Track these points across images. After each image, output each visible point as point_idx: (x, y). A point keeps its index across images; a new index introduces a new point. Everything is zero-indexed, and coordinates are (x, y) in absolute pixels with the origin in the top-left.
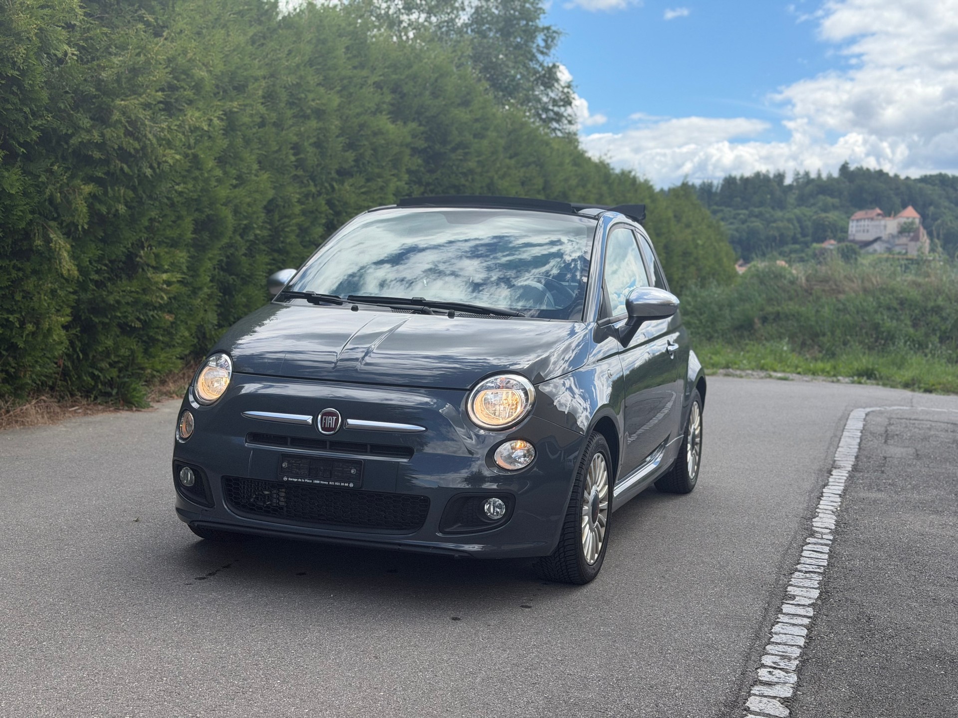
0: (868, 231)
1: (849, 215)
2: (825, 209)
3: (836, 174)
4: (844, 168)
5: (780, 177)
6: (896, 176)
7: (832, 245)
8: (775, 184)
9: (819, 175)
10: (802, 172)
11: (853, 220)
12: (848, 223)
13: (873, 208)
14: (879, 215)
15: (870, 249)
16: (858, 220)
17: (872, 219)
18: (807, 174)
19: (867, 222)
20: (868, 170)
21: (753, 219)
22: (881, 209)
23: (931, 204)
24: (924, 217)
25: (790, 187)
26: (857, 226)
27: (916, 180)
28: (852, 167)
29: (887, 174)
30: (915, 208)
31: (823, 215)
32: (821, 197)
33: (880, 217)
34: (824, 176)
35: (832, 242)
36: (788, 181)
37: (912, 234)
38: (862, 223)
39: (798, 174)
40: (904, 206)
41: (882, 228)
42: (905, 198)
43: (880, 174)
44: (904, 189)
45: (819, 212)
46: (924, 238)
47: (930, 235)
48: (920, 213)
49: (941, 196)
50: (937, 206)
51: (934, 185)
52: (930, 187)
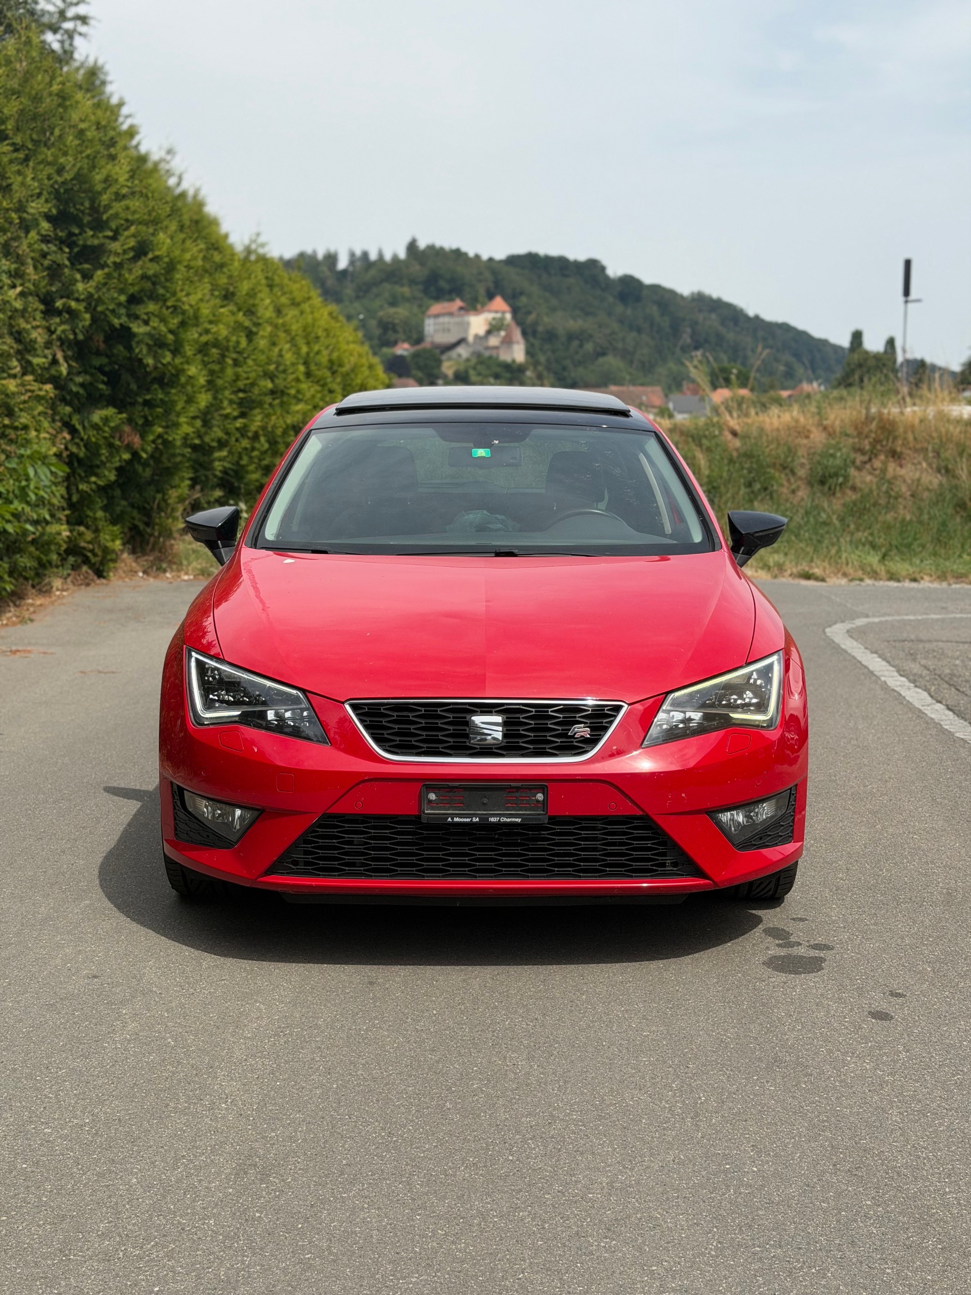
0: (449, 330)
1: (423, 310)
2: (393, 303)
3: (402, 255)
4: (412, 246)
5: (331, 258)
6: (477, 257)
7: (406, 350)
8: (324, 269)
9: (381, 256)
10: (358, 253)
11: (429, 317)
12: (423, 322)
13: (451, 300)
14: (461, 308)
15: (454, 353)
16: (437, 316)
17: (451, 314)
18: (365, 255)
19: (446, 319)
20: (442, 249)
22: (462, 300)
23: (522, 293)
24: (515, 311)
25: (344, 272)
26: (435, 324)
27: (501, 262)
28: (422, 244)
29: (466, 254)
30: (506, 298)
31: (392, 310)
32: (387, 286)
33: (462, 312)
34: (388, 257)
35: (406, 346)
36: (343, 263)
37: (503, 333)
38: (441, 320)
39: (352, 255)
40: (491, 296)
41: (466, 326)
42: (491, 285)
43: (458, 254)
44: (487, 275)
45: (386, 306)
46: (517, 334)
47: (524, 334)
48: (511, 305)
49: (532, 283)
50: (529, 295)
51: (523, 268)
52: (519, 271)
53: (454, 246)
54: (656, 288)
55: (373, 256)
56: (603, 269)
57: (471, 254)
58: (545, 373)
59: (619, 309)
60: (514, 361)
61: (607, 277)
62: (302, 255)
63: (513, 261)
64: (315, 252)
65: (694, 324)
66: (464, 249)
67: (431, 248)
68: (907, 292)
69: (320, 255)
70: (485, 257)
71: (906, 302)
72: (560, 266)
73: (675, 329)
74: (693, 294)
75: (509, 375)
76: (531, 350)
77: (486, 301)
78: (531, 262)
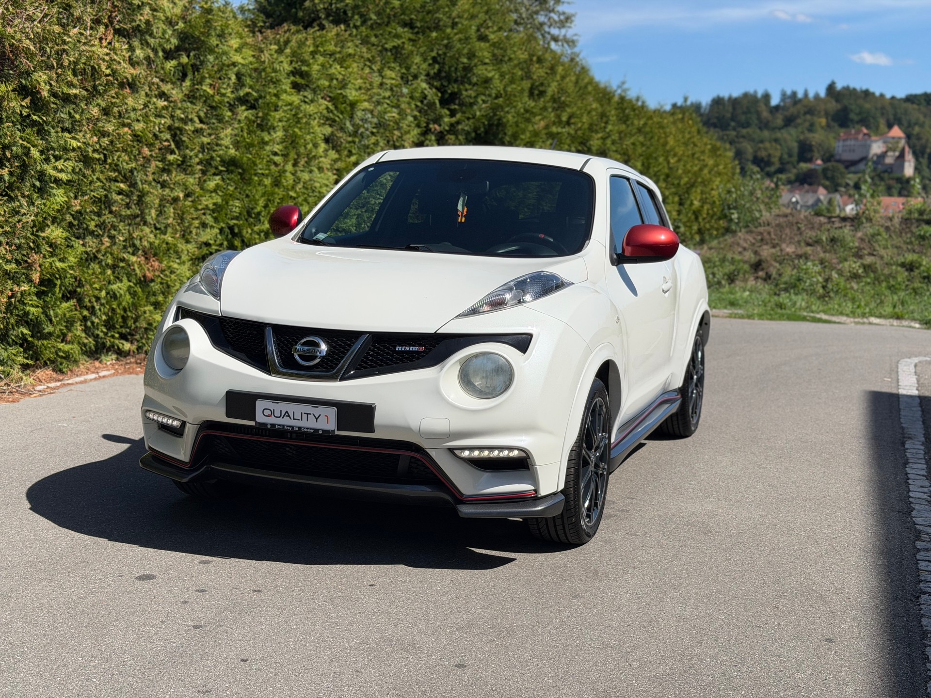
0: (854, 151)
2: (811, 130)
4: (831, 88)
5: (767, 97)
6: (882, 96)
7: (818, 165)
8: (762, 104)
9: (806, 94)
10: (789, 92)
11: (839, 140)
13: (860, 128)
14: (866, 134)
15: (855, 168)
16: (844, 140)
17: (857, 139)
18: (794, 94)
19: (852, 142)
20: (854, 89)
21: (741, 140)
22: (867, 128)
23: (916, 124)
24: (909, 137)
25: (777, 108)
26: (843, 146)
27: (901, 100)
28: (839, 86)
29: (873, 94)
30: (901, 127)
31: (810, 135)
32: (808, 117)
33: (867, 137)
34: (811, 95)
35: (819, 162)
36: (775, 101)
37: (897, 154)
38: (848, 143)
40: (890, 126)
41: (868, 148)
42: (891, 117)
43: (867, 93)
44: (889, 108)
45: (806, 132)
46: (909, 157)
47: (915, 155)
48: (905, 133)
49: (925, 116)
50: (922, 126)
51: (918, 105)
52: (915, 106)
53: (864, 88)
55: (800, 95)
57: (877, 94)
60: (904, 176)
62: (746, 95)
63: (910, 99)
64: (756, 92)
66: (872, 90)
67: (847, 89)
69: (760, 95)
70: (888, 96)
75: (899, 186)
76: (919, 167)
77: (886, 129)
78: (925, 100)
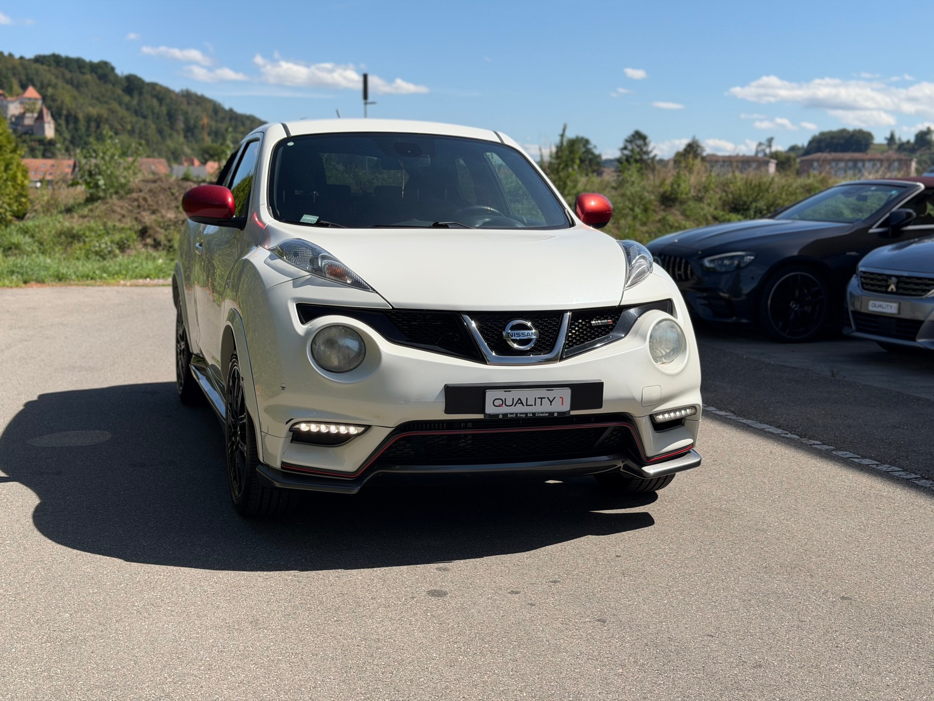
6: (11, 55)
23: (49, 85)
24: (44, 98)
27: (30, 60)
30: (36, 88)
33: (2, 98)
37: (36, 115)
40: (24, 87)
41: (5, 108)
42: (24, 78)
44: (20, 68)
46: (48, 118)
47: (53, 116)
48: (41, 94)
49: (57, 77)
50: (55, 87)
51: (49, 65)
52: (45, 67)
54: (153, 85)
56: (113, 69)
57: (6, 54)
58: (71, 147)
59: (127, 99)
60: (45, 138)
61: (116, 76)
63: (39, 60)
65: (186, 114)
68: (365, 96)
70: (17, 56)
71: (366, 104)
72: (79, 65)
73: (171, 117)
74: (182, 91)
75: (42, 147)
76: (59, 128)
77: (20, 91)
78: (55, 61)
